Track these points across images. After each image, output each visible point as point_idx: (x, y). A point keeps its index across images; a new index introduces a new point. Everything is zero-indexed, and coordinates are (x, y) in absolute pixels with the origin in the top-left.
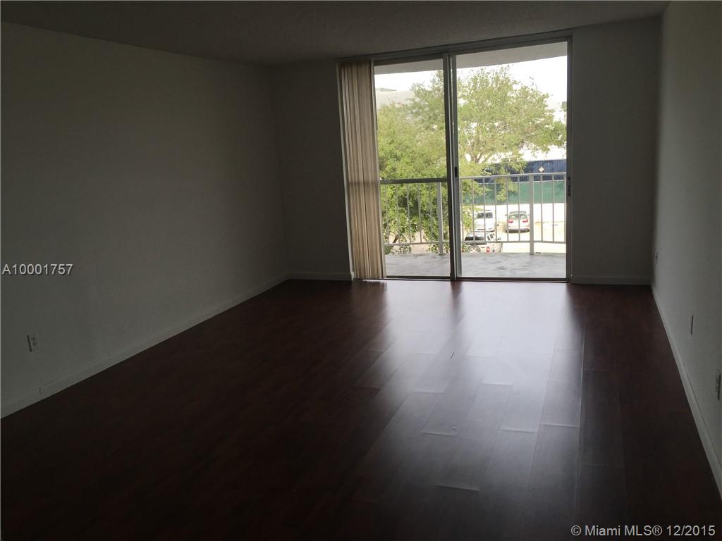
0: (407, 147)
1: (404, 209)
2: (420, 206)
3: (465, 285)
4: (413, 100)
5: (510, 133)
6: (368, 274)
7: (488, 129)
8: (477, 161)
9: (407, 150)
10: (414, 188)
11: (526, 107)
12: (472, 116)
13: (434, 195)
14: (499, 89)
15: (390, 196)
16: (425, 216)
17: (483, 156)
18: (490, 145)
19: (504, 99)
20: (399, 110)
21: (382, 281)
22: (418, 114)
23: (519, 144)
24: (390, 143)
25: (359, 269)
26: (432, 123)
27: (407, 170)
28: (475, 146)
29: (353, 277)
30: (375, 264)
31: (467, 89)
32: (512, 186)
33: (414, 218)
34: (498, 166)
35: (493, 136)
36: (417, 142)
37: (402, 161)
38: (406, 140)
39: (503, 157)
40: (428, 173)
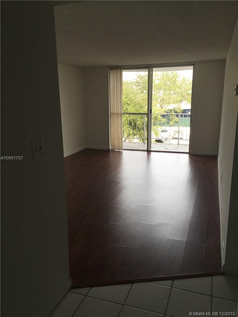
0: (133, 100)
1: (130, 126)
2: (137, 125)
3: (152, 153)
4: (136, 80)
5: (177, 96)
6: (116, 148)
7: (168, 94)
8: (162, 108)
9: (133, 101)
10: (135, 118)
11: (184, 85)
12: (161, 88)
13: (143, 121)
14: (173, 77)
15: (125, 121)
16: (139, 129)
17: (165, 106)
18: (168, 101)
19: (175, 82)
20: (130, 84)
21: (121, 151)
22: (138, 86)
23: (181, 101)
24: (126, 98)
25: (113, 146)
26: (144, 90)
27: (132, 110)
28: (162, 101)
29: (110, 149)
30: (119, 144)
31: (160, 76)
32: (176, 119)
33: (134, 130)
34: (171, 111)
35: (169, 97)
36: (137, 98)
37: (130, 106)
38: (132, 97)
39: (173, 107)
40: (141, 111)
